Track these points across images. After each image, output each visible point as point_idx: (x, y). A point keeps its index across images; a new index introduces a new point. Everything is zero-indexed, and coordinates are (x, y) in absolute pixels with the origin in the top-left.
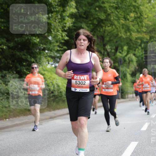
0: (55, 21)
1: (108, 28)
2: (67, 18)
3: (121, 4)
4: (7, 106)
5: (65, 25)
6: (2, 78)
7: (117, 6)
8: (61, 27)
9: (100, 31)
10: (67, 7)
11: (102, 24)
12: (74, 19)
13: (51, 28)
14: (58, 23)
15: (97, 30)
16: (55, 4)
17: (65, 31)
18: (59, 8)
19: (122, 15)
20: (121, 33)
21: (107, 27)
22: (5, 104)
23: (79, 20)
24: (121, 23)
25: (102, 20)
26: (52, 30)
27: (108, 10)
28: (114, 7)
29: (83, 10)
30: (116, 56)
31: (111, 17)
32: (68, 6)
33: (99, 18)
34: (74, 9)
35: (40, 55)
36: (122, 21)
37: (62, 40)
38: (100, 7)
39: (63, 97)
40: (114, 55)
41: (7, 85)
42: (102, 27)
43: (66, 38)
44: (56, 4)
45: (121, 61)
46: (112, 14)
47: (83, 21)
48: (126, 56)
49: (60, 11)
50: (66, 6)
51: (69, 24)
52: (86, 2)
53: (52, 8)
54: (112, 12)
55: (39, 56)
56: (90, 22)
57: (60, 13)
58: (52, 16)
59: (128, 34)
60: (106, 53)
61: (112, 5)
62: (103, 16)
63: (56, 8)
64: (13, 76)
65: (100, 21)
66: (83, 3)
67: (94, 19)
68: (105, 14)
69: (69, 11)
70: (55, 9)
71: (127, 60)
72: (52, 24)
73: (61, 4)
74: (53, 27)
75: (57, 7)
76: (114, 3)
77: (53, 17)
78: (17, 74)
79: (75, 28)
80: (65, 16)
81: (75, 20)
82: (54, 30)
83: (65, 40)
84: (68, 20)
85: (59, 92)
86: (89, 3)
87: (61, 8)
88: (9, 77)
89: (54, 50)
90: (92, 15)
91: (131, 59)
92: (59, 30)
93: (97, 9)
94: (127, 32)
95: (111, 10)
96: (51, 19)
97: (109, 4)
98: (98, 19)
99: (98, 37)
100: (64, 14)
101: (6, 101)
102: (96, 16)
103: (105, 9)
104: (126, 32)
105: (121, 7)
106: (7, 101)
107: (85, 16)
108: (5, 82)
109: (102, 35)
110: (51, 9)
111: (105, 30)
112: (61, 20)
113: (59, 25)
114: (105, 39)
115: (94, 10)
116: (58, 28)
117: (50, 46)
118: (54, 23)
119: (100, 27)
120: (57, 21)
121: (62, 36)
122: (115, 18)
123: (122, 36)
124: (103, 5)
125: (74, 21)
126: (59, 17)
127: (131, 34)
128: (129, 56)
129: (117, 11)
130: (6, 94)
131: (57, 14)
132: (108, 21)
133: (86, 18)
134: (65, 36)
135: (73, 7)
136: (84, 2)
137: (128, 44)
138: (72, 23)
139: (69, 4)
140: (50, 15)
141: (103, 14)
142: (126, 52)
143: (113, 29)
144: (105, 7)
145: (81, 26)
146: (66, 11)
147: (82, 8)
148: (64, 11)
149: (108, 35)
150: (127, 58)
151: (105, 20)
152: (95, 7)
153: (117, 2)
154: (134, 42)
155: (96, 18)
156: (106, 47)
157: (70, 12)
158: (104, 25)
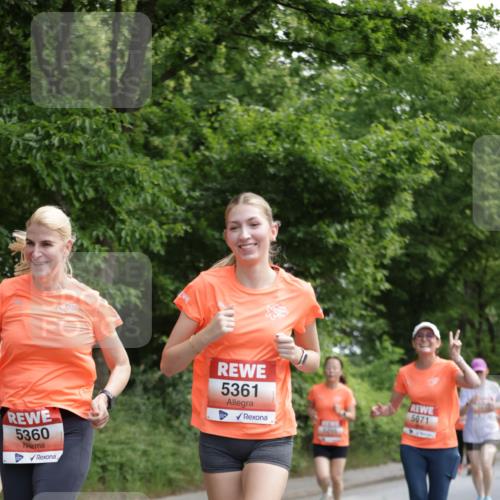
0: (359, 242)
1: (495, 264)
2: (390, 234)
5: (383, 251)
8: (373, 256)
9: (472, 270)
10: (393, 207)
11: (479, 253)
12: (408, 237)
13: (348, 259)
14: (365, 246)
15: (466, 265)
16: (360, 198)
17: (383, 266)
18: (372, 207)
21: (491, 259)
23: (420, 238)
25: (479, 242)
26: (350, 265)
29: (432, 213)
33: (471, 236)
34: (409, 210)
37: (375, 289)
39: (367, 437)
42: (478, 259)
43: (386, 286)
44: (363, 197)
47: (431, 241)
50: (389, 205)
51: (395, 250)
52: (440, 195)
53: (352, 208)
56: (448, 245)
57: (372, 221)
58: (351, 227)
60: (485, 327)
63: (362, 207)
65: (475, 245)
66: (433, 196)
67: (460, 237)
69: (396, 216)
70: (360, 212)
72: (351, 250)
73: (375, 198)
74: (352, 256)
75: (365, 204)
77: (355, 231)
79: (408, 260)
80: (385, 228)
81: (410, 240)
82: (355, 263)
83: (381, 291)
84: (393, 238)
85: (359, 423)
86: (446, 197)
87: (373, 209)
89: (352, 315)
90: (454, 228)
93: (468, 212)
96: (348, 236)
98: (468, 237)
99: (466, 284)
100: (383, 224)
102: (465, 232)
107: (432, 229)
109: (479, 280)
110: (350, 209)
111: (486, 267)
112: (375, 238)
113: (369, 250)
114: (486, 289)
115: (459, 216)
116: (365, 259)
117: (341, 305)
118: (355, 247)
119: (473, 260)
120: (363, 241)
121: (375, 280)
125: (407, 241)
126: (370, 230)
131: (365, 223)
132: (494, 245)
133: (441, 234)
134: (384, 279)
135: (406, 207)
136: (434, 193)
138: (401, 248)
139: (396, 199)
140: (346, 226)
145: (425, 255)
146: (387, 216)
147: (428, 207)
148: (383, 216)
149: (492, 280)
151: (487, 242)
152: (461, 207)
155: (464, 236)
156: (487, 311)
157: (398, 218)
158: (484, 255)
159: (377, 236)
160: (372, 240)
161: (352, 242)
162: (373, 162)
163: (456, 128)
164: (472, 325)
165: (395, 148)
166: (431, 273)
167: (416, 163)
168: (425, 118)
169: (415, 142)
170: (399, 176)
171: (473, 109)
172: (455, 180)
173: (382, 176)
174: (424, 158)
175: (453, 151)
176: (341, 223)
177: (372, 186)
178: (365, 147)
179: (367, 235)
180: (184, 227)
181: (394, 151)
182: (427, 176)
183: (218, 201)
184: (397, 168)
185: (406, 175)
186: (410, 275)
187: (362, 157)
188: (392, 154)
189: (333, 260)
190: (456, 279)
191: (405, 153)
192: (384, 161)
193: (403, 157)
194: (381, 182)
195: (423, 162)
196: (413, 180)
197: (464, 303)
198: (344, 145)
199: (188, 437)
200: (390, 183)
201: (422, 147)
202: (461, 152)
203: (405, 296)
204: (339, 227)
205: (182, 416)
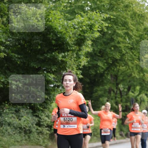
0: (71, 60)
1: (123, 68)
3: (136, 45)
4: (19, 140)
5: (80, 63)
6: (16, 112)
7: (132, 47)
8: (76, 66)
9: (114, 70)
10: (84, 47)
11: (116, 64)
12: (89, 58)
13: (66, 66)
14: (73, 62)
15: (111, 69)
16: (71, 43)
17: (80, 69)
18: (76, 47)
19: (136, 56)
20: (134, 73)
21: (121, 66)
22: (18, 138)
24: (135, 64)
25: (116, 60)
26: (67, 68)
27: (123, 50)
28: (129, 47)
30: (128, 95)
31: (125, 57)
32: (84, 45)
33: (113, 57)
34: (90, 48)
35: (54, 91)
36: (136, 61)
38: (115, 47)
40: (127, 95)
41: (20, 120)
42: (116, 66)
43: (81, 76)
44: (73, 43)
45: (132, 101)
46: (126, 55)
47: (99, 59)
48: (138, 95)
49: (76, 50)
51: (84, 63)
52: (102, 41)
54: (127, 53)
55: (53, 93)
56: (105, 61)
57: (76, 52)
58: (68, 54)
59: (142, 74)
60: (118, 92)
61: (127, 45)
62: (118, 56)
64: (27, 111)
65: (115, 61)
68: (120, 54)
69: (85, 50)
70: (71, 48)
71: (139, 100)
72: (68, 63)
73: (77, 43)
74: (68, 65)
75: (73, 45)
76: (129, 43)
77: (69, 56)
78: (30, 110)
80: (81, 55)
84: (83, 58)
86: (104, 42)
88: (23, 112)
90: (107, 54)
91: (143, 99)
92: (74, 69)
93: (112, 48)
94: (141, 72)
95: (126, 51)
96: (67, 57)
97: (124, 44)
99: (111, 75)
100: (80, 53)
101: (18, 135)
102: (111, 56)
103: (120, 49)
104: (139, 72)
105: (136, 48)
106: (20, 136)
107: (99, 55)
108: (19, 116)
109: (116, 74)
110: (68, 47)
111: (119, 69)
112: (77, 58)
113: (75, 63)
114: (119, 78)
115: (109, 50)
116: (73, 67)
119: (114, 67)
120: (72, 59)
121: (77, 74)
122: (129, 58)
123: (135, 76)
124: (118, 45)
125: (89, 60)
126: (75, 55)
127: (144, 75)
128: (141, 96)
129: (132, 52)
130: (18, 129)
131: (73, 53)
132: (122, 61)
133: (102, 56)
134: (80, 74)
135: (88, 46)
136: (100, 41)
137: (141, 84)
138: (87, 62)
139: (85, 43)
140: (66, 54)
141: (118, 54)
142: (138, 92)
143: (126, 69)
144: (120, 47)
147: (97, 46)
148: (80, 50)
149: (121, 74)
150: (138, 98)
151: (120, 60)
152: (110, 47)
153: (132, 43)
154: (146, 82)
155: (111, 58)
156: (119, 86)
158: (118, 65)
159: (78, 57)
160: (76, 59)
161: (68, 60)
162: (76, 30)
163: (108, 16)
164: (114, 91)
165: (85, 24)
166: (98, 72)
167: (93, 30)
168: (96, 12)
169: (92, 22)
170: (86, 35)
171: (114, 9)
172: (107, 36)
173: (80, 35)
174: (95, 28)
175: (107, 25)
176: (64, 52)
177: (76, 39)
178: (73, 23)
179: (74, 57)
180: (4, 54)
181: (84, 25)
182: (97, 35)
183: (17, 44)
184: (85, 32)
185: (89, 34)
186: (91, 72)
187: (72, 28)
188: (84, 26)
189: (61, 67)
190: (108, 74)
191: (88, 26)
192: (81, 29)
193: (88, 27)
194: (79, 37)
195: (95, 30)
196: (92, 36)
197: (110, 83)
198: (65, 23)
199: (6, 134)
200: (83, 37)
201: (95, 24)
202: (110, 25)
203: (88, 80)
204: (63, 54)
205: (4, 125)
